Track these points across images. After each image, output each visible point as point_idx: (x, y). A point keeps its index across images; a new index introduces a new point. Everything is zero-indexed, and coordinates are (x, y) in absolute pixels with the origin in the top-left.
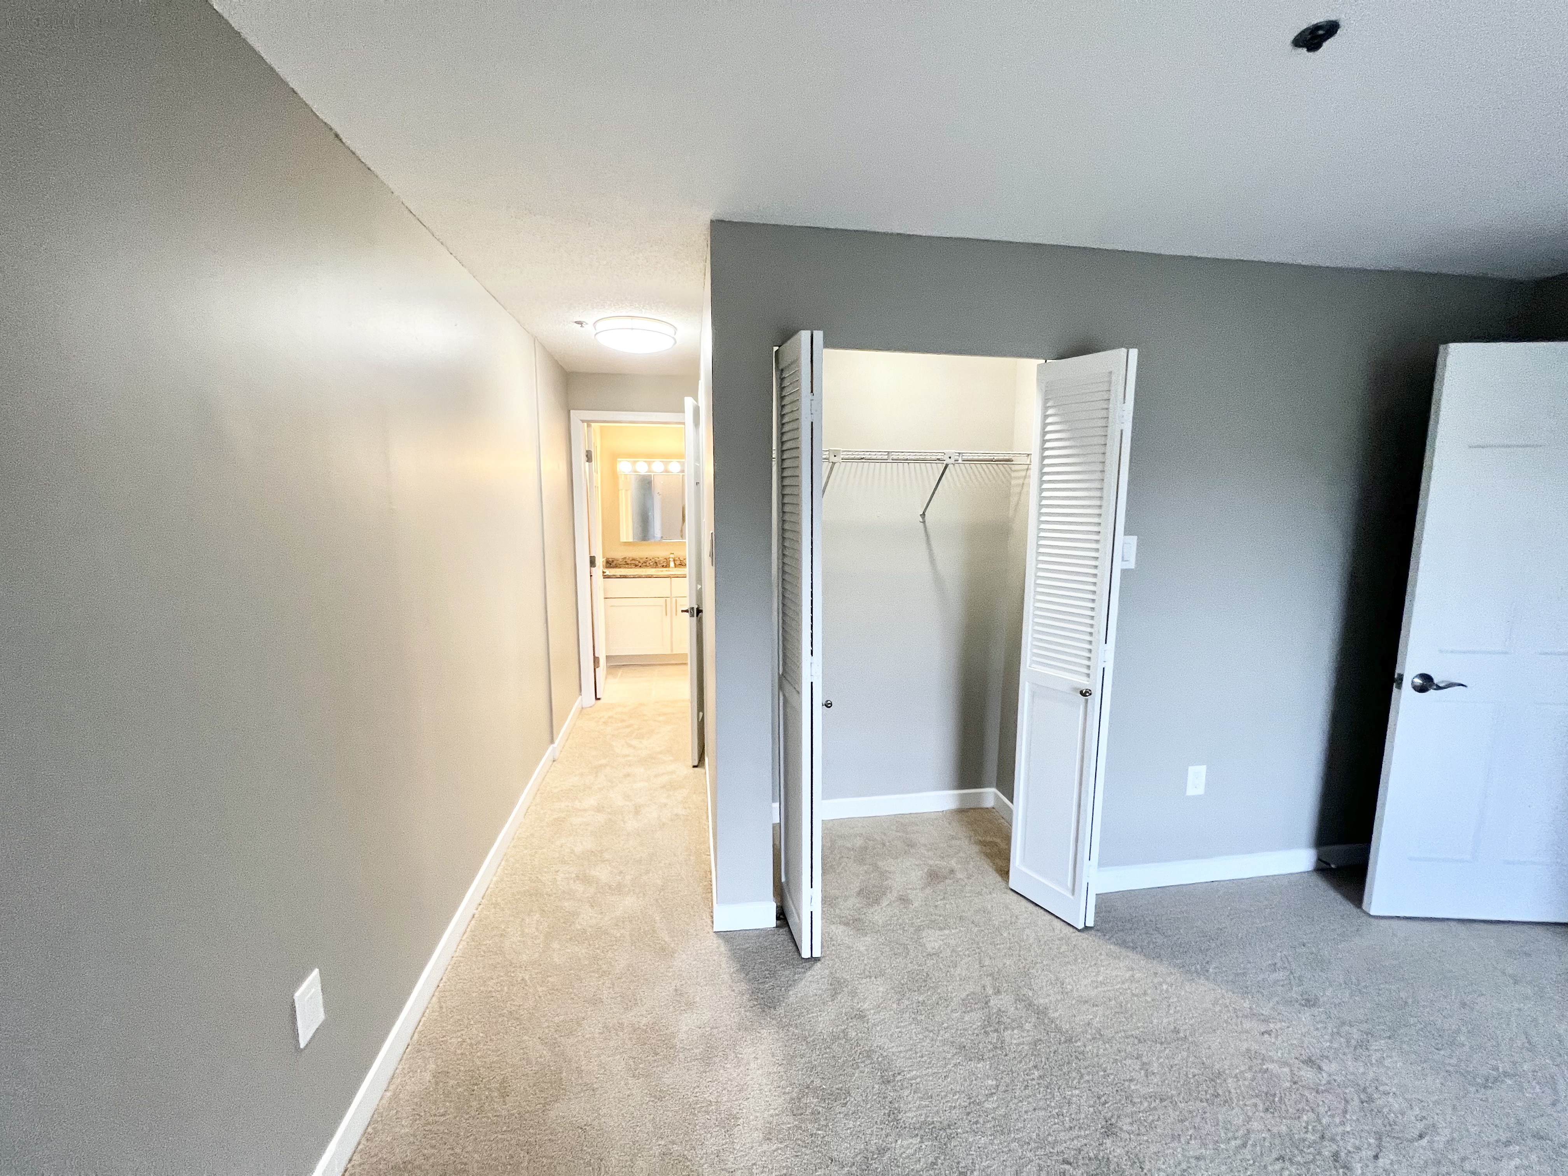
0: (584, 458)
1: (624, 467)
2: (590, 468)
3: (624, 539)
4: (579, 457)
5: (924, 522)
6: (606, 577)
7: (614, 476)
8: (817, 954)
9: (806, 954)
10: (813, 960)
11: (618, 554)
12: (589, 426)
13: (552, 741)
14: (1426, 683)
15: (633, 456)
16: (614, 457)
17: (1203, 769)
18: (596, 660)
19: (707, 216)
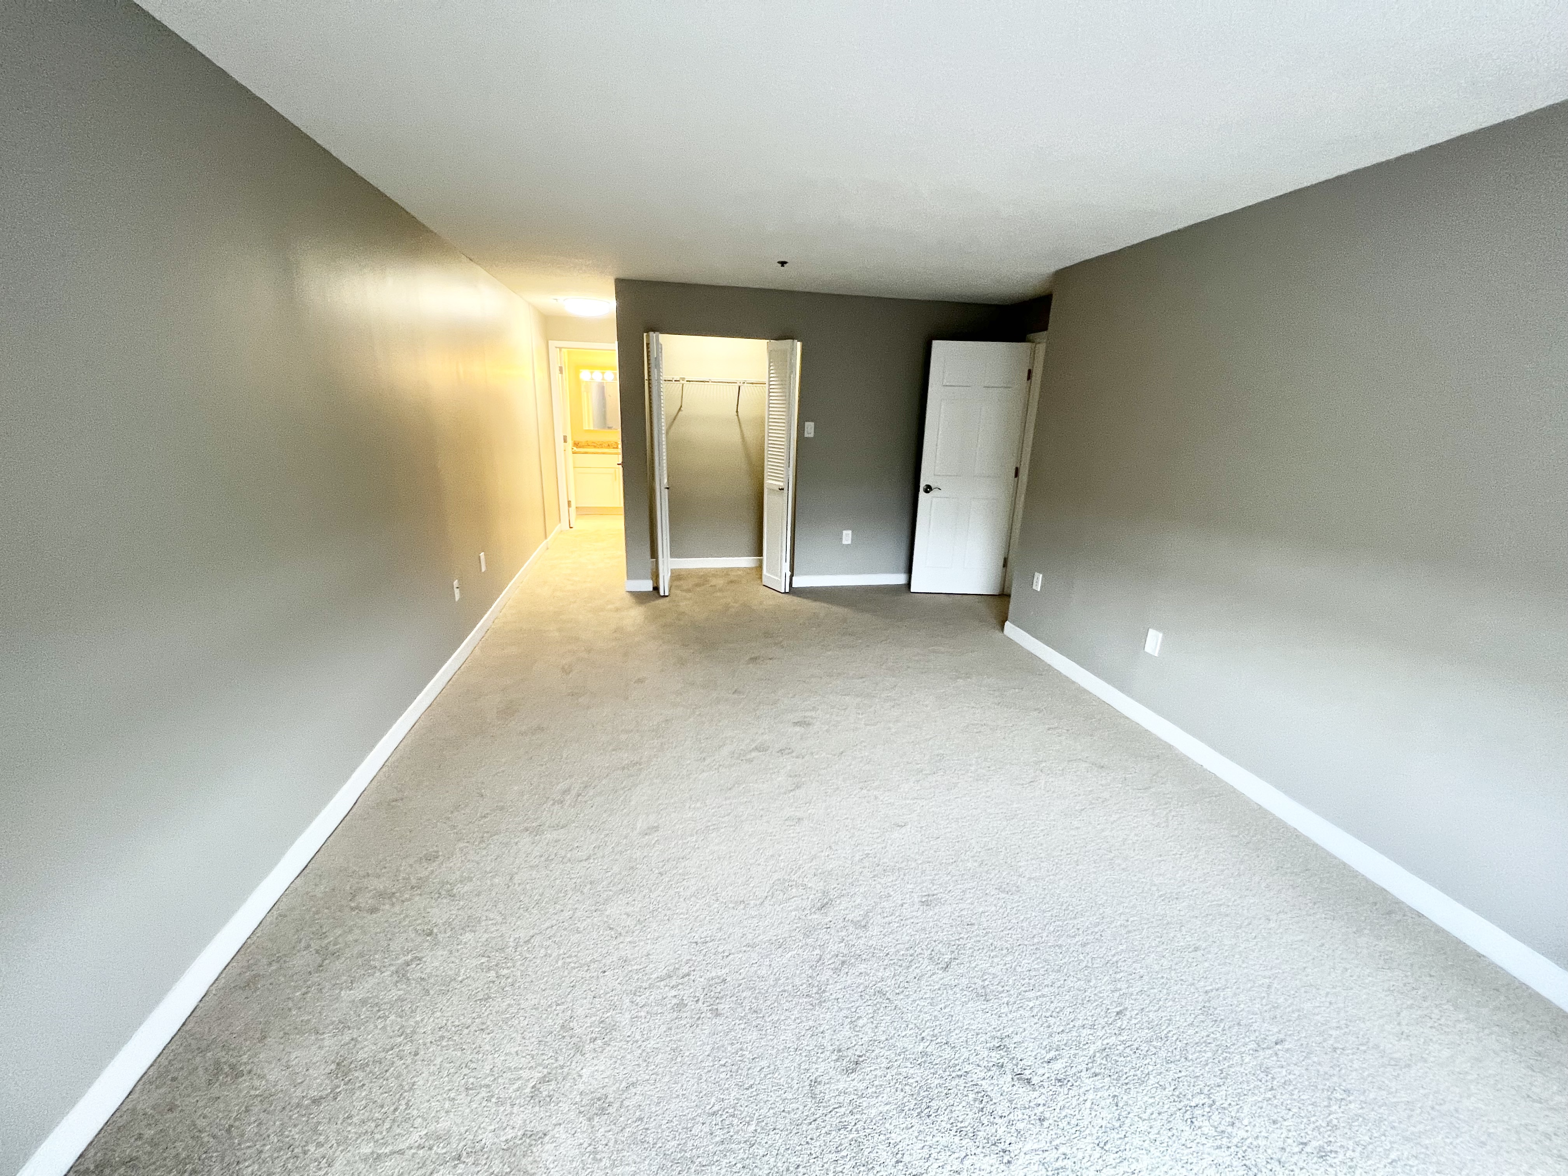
0: (558, 371)
1: (585, 375)
2: (562, 377)
3: (586, 427)
4: (555, 371)
5: (738, 415)
6: (574, 453)
7: (578, 381)
8: (667, 594)
9: (662, 594)
10: (665, 596)
11: (582, 439)
12: (560, 350)
13: (546, 537)
14: (928, 489)
15: (592, 367)
16: (577, 368)
17: (850, 532)
18: (569, 502)
19: (615, 277)
